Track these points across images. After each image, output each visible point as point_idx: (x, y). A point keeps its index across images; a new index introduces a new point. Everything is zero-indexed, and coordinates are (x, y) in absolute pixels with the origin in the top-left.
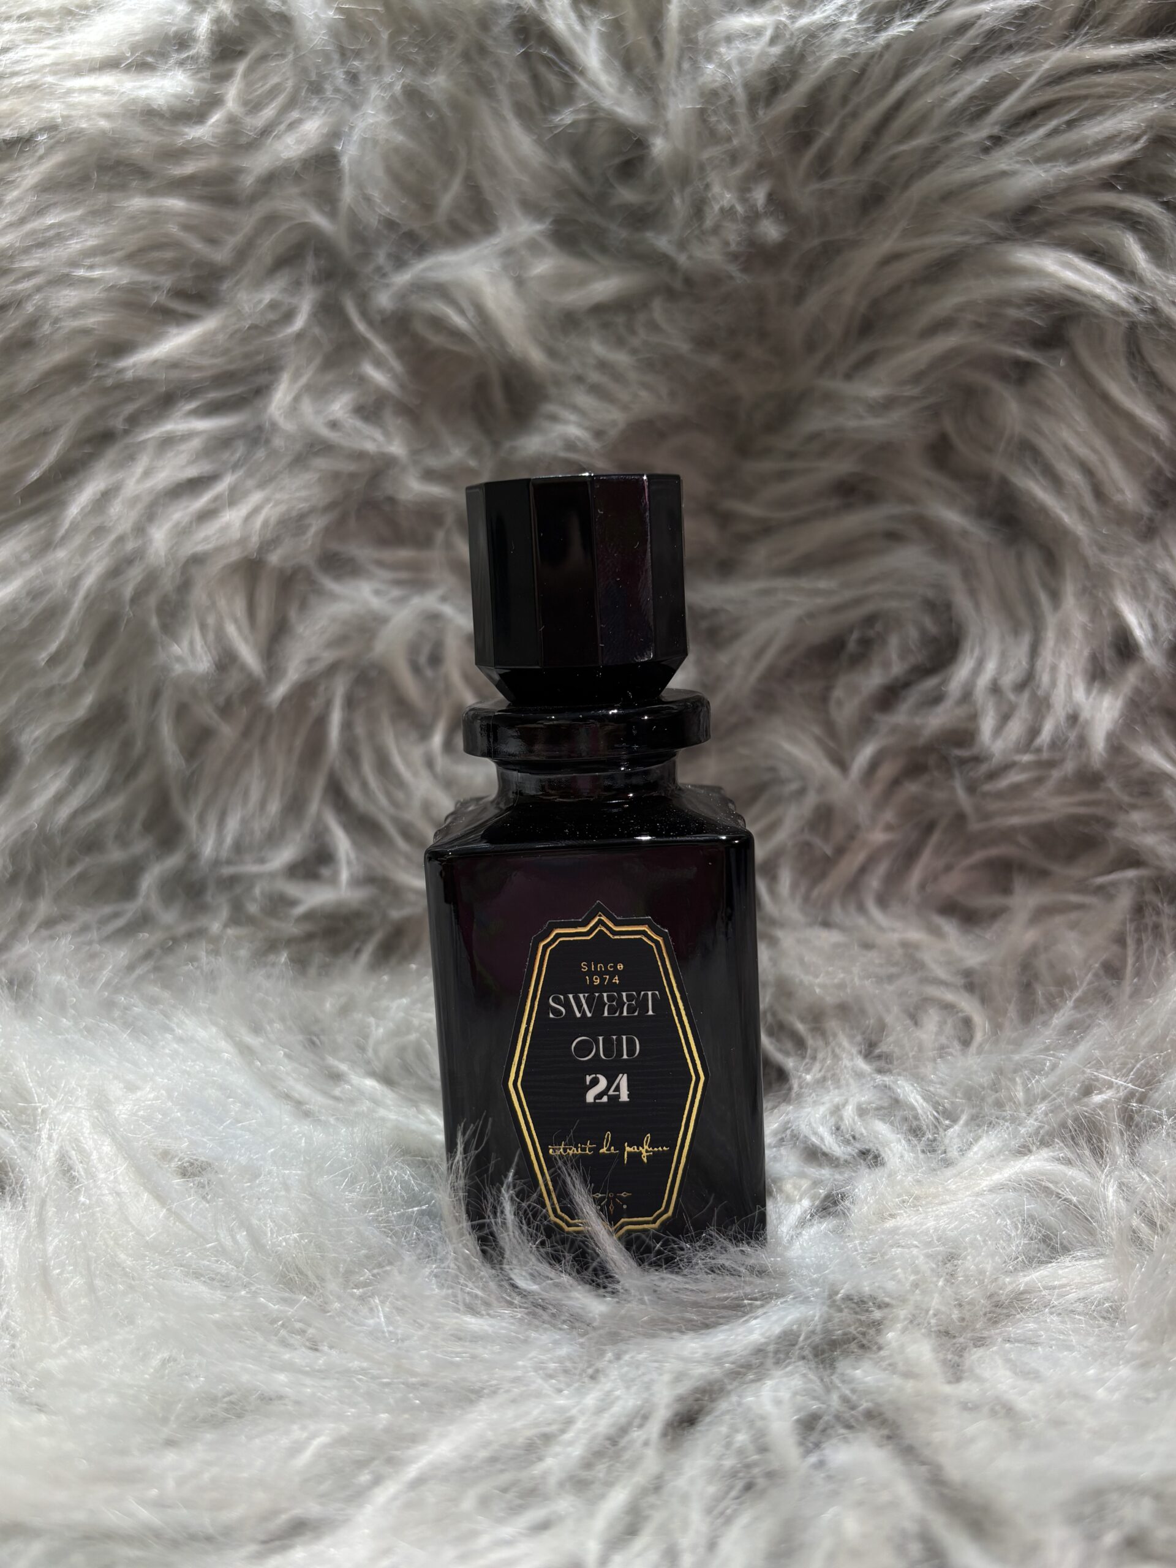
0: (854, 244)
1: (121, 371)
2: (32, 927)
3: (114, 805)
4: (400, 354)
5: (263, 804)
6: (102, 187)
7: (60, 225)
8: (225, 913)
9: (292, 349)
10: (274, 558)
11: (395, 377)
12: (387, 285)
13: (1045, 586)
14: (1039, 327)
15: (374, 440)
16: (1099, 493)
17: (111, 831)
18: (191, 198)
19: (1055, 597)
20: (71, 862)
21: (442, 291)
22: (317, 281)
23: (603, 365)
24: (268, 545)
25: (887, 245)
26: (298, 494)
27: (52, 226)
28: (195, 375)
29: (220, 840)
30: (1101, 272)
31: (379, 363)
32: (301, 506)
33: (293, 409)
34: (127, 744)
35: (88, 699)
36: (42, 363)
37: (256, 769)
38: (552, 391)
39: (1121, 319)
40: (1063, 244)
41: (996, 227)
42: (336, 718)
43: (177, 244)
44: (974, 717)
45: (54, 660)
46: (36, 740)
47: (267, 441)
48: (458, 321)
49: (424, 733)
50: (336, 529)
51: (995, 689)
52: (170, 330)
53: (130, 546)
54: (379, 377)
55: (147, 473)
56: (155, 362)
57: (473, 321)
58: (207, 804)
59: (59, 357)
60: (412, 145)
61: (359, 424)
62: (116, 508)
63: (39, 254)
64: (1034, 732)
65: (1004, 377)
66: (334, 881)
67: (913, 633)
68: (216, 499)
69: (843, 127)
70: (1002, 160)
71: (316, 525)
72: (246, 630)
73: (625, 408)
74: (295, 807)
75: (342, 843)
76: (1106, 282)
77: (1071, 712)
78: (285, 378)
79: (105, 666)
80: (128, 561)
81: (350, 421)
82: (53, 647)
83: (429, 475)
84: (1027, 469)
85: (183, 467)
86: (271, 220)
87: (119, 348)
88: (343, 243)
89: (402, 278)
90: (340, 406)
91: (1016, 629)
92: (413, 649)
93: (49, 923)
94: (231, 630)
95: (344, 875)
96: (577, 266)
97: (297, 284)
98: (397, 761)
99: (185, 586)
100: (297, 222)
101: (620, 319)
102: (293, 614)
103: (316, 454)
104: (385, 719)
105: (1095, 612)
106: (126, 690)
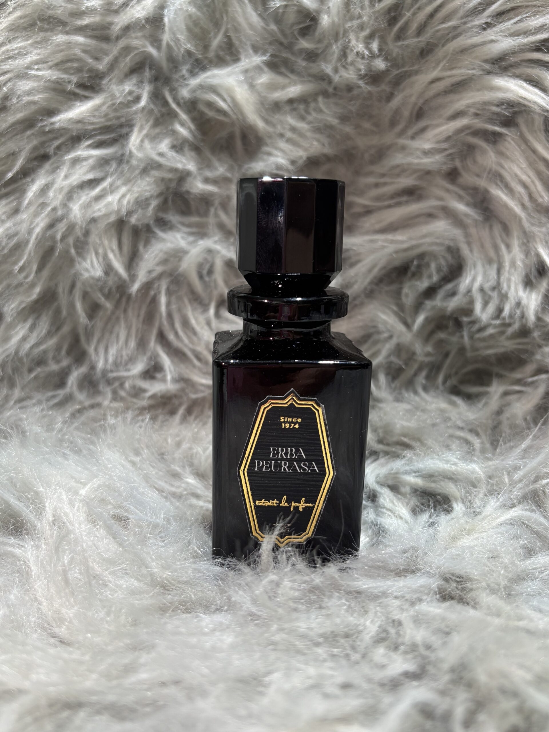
0: (417, 72)
1: (52, 124)
2: (12, 403)
3: (52, 342)
4: (194, 120)
5: (127, 342)
6: (41, 30)
7: (20, 48)
8: (109, 395)
9: (140, 115)
10: (133, 220)
11: (191, 131)
12: (187, 85)
13: (503, 241)
14: (507, 116)
15: (182, 162)
17: (51, 355)
18: (85, 36)
20: (30, 371)
21: (213, 89)
22: (150, 82)
23: (293, 129)
24: (130, 213)
25: (435, 74)
26: (145, 188)
27: (16, 48)
28: (90, 127)
29: (106, 360)
30: (536, 91)
31: (183, 125)
32: (146, 194)
33: (141, 147)
34: (58, 311)
35: (37, 290)
36: (12, 118)
37: (123, 324)
38: (268, 141)
40: (518, 77)
41: (487, 67)
42: (163, 300)
43: (79, 60)
44: (472, 302)
45: (21, 269)
46: (12, 310)
47: (128, 162)
48: (222, 104)
49: (205, 307)
50: (163, 207)
51: (482, 290)
52: (76, 103)
53: (60, 213)
54: (183, 131)
55: (66, 177)
56: (70, 119)
57: (230, 104)
58: (99, 342)
59: (19, 116)
60: (199, 13)
61: (174, 154)
62: (51, 194)
63: (10, 62)
64: (500, 310)
65: (487, 140)
66: (164, 380)
67: (443, 262)
68: (104, 189)
69: (414, 14)
70: (491, 34)
71: (154, 203)
72: (118, 256)
73: (306, 150)
74: (142, 344)
75: (166, 361)
77: (517, 301)
78: (136, 130)
79: (46, 273)
80: (59, 220)
81: (170, 152)
82: (21, 264)
83: (207, 180)
84: (497, 185)
85: (85, 174)
86: (127, 50)
87: (51, 112)
88: (164, 64)
89: (194, 82)
90: (164, 146)
91: (490, 261)
92: (200, 266)
93: (20, 400)
94: (111, 256)
95: (169, 377)
96: (280, 80)
97: (141, 82)
98: (193, 322)
99: (87, 233)
100: (141, 50)
101: (302, 107)
102: (141, 248)
103: (152, 168)
104: (186, 301)
105: (527, 253)
106: (56, 285)
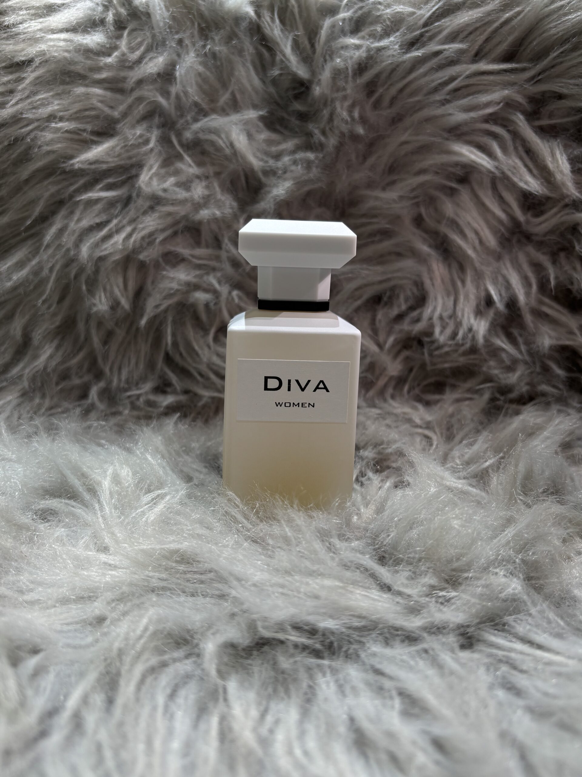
16: (481, 242)
19: (463, 282)
39: (491, 175)
76: (486, 160)
